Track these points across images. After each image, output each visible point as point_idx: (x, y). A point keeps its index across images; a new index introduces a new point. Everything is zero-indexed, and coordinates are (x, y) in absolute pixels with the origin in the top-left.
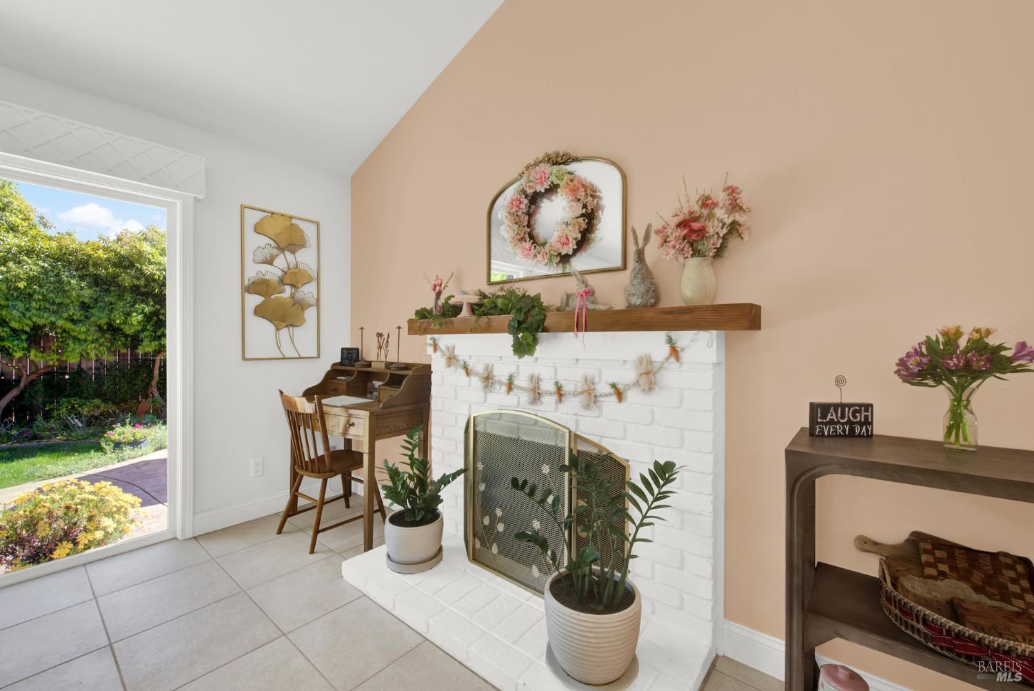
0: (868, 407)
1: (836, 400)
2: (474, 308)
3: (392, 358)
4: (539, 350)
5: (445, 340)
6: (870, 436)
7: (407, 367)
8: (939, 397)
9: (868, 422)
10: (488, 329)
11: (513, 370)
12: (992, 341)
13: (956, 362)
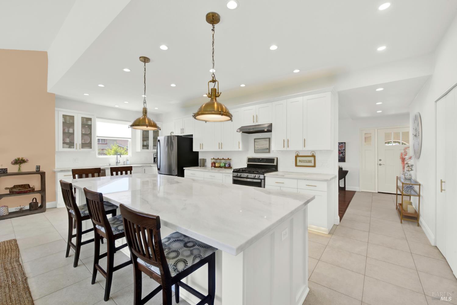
0: (7, 169)
1: (1, 168)
6: (7, 173)
8: (17, 166)
9: (7, 171)
12: (24, 159)
13: (19, 162)
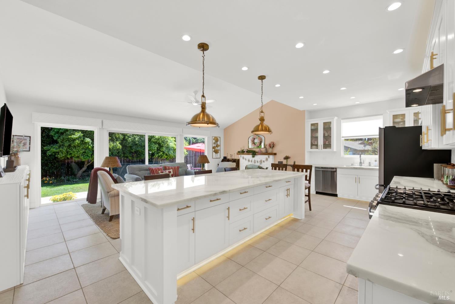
2: (247, 152)
3: (233, 158)
4: (255, 157)
5: (242, 156)
7: (236, 159)
8: (286, 160)
9: (282, 163)
10: (249, 154)
11: (252, 159)
13: (287, 158)
